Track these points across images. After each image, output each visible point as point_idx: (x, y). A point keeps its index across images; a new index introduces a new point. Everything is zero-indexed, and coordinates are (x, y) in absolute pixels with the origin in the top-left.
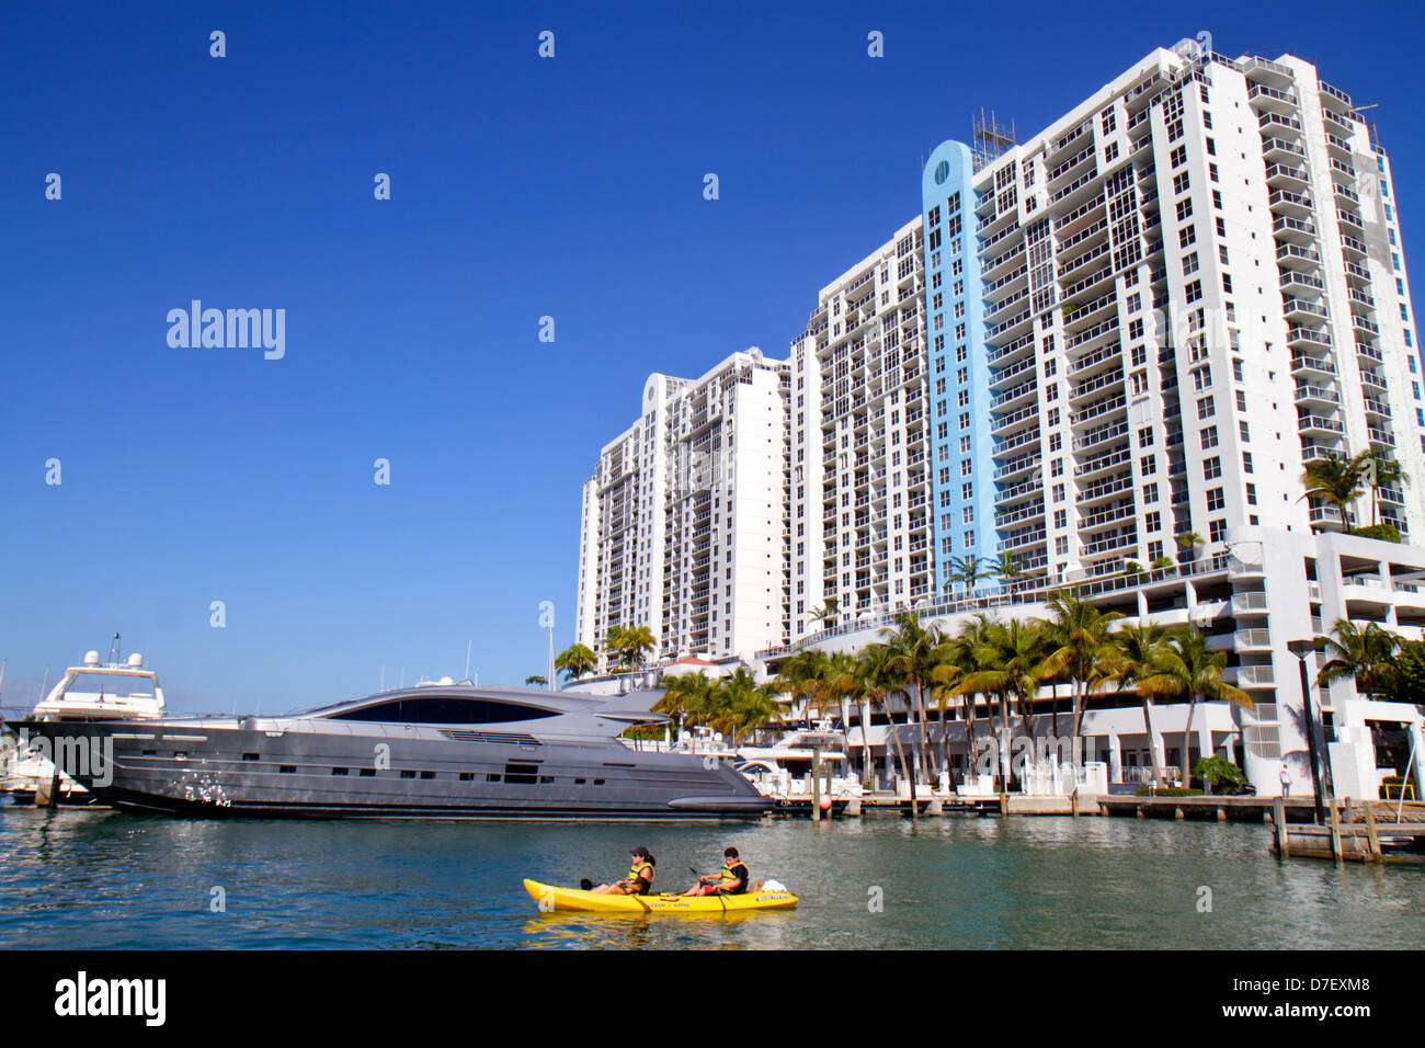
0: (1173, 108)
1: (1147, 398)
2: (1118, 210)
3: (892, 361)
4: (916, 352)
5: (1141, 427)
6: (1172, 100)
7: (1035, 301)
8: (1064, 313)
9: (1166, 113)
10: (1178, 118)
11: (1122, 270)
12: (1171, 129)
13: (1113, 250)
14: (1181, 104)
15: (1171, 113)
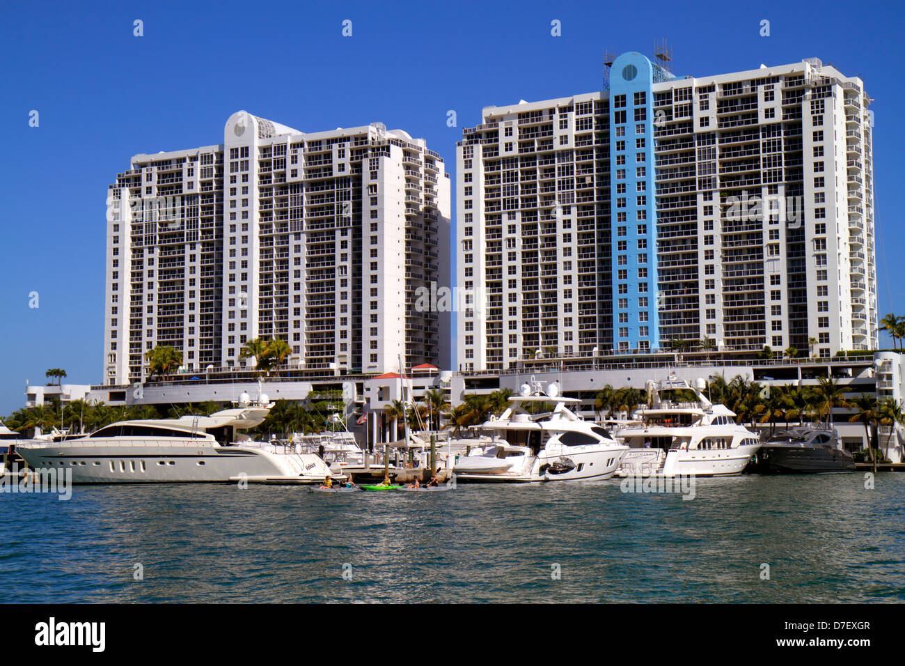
0: (818, 107)
1: (778, 260)
2: (769, 147)
3: (565, 185)
4: (591, 185)
5: (773, 274)
6: (817, 102)
7: (700, 182)
8: (721, 196)
9: (812, 108)
10: (820, 114)
11: (768, 184)
12: (815, 118)
13: (762, 170)
14: (823, 106)
15: (815, 110)
